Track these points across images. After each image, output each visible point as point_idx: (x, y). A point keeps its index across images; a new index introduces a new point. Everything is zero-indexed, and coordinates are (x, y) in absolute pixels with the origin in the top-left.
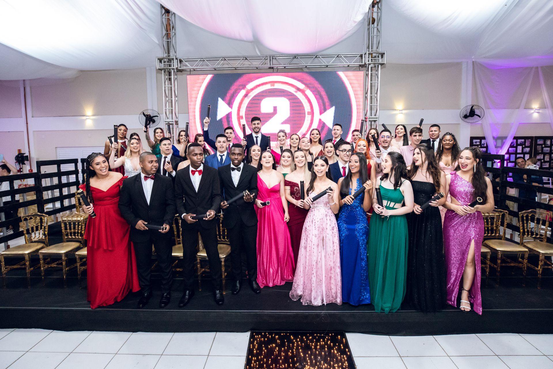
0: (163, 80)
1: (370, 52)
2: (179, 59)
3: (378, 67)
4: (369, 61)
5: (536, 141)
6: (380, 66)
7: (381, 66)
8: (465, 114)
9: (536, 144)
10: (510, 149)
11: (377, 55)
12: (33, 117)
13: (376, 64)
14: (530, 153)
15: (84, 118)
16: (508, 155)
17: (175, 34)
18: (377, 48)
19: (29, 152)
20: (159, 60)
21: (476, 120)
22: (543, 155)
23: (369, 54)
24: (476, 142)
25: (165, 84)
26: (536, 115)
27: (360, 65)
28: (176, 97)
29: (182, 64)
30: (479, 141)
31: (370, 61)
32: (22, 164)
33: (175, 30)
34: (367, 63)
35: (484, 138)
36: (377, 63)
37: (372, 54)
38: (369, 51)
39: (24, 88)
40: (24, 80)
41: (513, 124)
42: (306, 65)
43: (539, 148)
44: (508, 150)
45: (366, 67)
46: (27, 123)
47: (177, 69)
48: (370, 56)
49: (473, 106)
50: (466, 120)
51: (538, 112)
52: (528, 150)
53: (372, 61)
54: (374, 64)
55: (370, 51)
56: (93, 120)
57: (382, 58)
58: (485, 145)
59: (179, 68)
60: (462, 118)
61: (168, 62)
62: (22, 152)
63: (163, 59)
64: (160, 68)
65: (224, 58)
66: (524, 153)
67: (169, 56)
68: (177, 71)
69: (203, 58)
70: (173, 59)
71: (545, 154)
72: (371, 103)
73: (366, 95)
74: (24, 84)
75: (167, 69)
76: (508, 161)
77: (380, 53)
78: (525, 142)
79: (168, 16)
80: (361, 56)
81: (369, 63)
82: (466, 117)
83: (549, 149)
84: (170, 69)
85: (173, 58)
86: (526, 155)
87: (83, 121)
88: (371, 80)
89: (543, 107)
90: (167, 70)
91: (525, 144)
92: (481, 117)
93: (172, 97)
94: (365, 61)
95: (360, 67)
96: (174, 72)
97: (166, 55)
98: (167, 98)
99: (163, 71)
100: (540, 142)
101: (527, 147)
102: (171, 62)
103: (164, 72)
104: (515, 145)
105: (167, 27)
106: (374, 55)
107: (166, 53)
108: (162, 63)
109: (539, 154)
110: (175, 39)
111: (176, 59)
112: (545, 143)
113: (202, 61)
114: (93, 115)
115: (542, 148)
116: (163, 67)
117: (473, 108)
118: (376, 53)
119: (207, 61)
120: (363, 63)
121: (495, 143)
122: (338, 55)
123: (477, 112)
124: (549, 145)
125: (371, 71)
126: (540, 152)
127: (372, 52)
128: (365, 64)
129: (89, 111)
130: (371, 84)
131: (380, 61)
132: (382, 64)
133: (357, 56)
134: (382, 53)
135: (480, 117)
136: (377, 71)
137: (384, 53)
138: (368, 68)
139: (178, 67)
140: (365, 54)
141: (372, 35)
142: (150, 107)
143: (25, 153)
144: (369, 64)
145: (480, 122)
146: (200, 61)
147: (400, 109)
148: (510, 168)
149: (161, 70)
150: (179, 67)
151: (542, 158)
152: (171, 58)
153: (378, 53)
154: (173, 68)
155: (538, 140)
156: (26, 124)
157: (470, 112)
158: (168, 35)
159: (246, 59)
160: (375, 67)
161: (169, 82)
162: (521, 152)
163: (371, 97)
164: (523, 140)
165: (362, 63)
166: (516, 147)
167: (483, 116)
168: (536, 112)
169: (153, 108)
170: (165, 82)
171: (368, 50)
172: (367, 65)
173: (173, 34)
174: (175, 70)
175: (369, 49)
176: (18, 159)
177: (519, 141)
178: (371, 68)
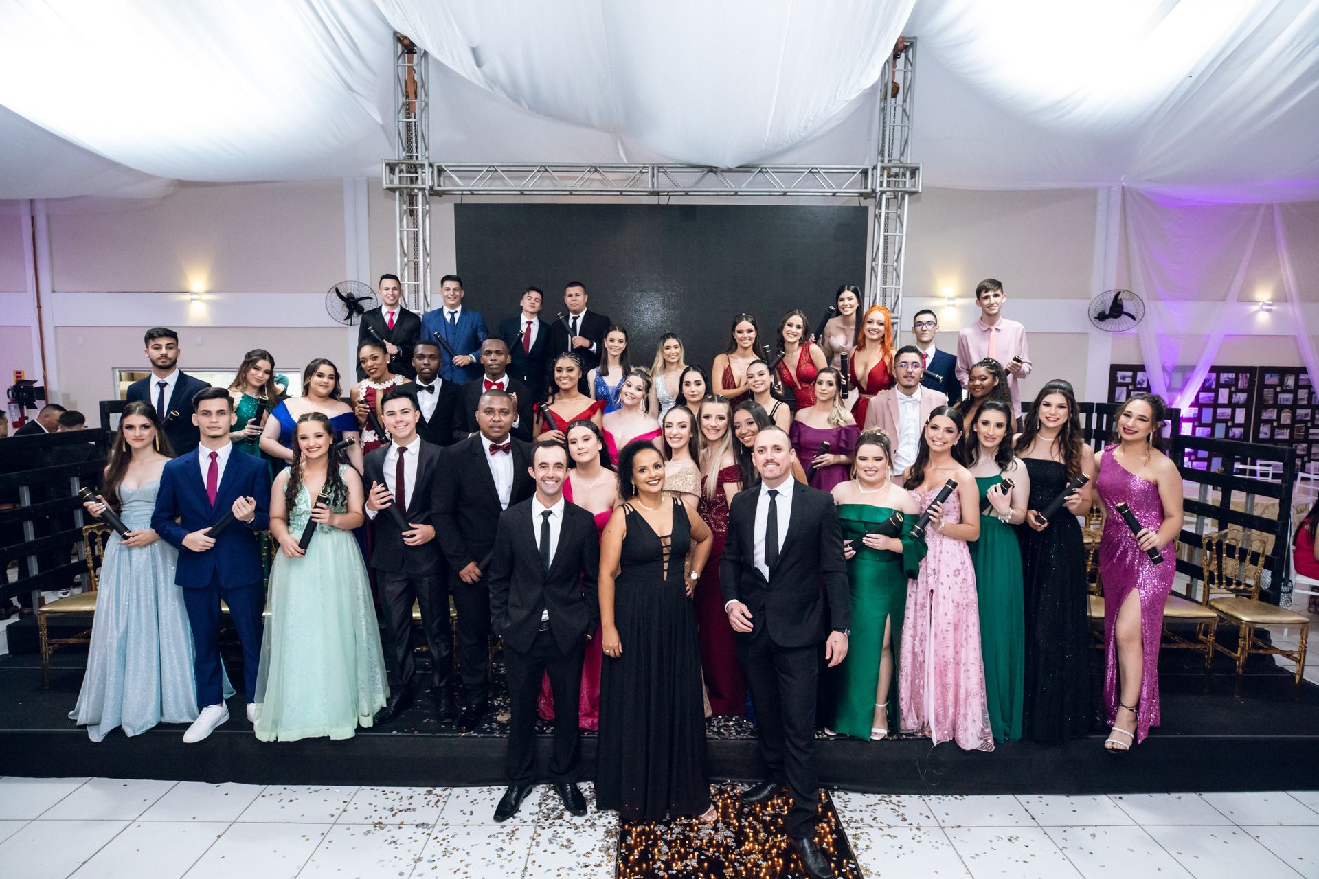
0: (398, 215)
1: (886, 164)
2: (438, 167)
3: (903, 198)
4: (881, 185)
5: (1262, 378)
6: (907, 197)
7: (910, 196)
8: (1099, 311)
9: (1263, 386)
10: (1202, 395)
11: (902, 170)
12: (53, 291)
13: (898, 191)
14: (1247, 405)
15: (187, 297)
16: (1197, 409)
17: (427, 105)
18: (902, 154)
19: (45, 377)
20: (387, 168)
21: (1125, 327)
22: (1276, 410)
23: (883, 169)
24: (1124, 378)
25: (401, 226)
26: (1263, 318)
27: (861, 194)
28: (428, 255)
29: (442, 178)
30: (1130, 373)
31: (885, 184)
32: (28, 408)
33: (426, 95)
34: (878, 189)
35: (1142, 368)
36: (901, 191)
37: (889, 169)
38: (883, 161)
39: (33, 218)
40: (32, 201)
41: (1208, 336)
42: (737, 190)
43: (1268, 393)
44: (1197, 397)
45: (875, 197)
46: (39, 307)
47: (431, 188)
48: (885, 172)
49: (1119, 293)
50: (1102, 324)
51: (1268, 311)
52: (1242, 397)
53: (888, 186)
54: (894, 192)
55: (886, 161)
56: (208, 302)
57: (912, 178)
58: (1145, 385)
59: (437, 188)
60: (1093, 320)
61: (409, 172)
62: (26, 377)
63: (397, 164)
64: (390, 186)
65: (544, 167)
66: (1232, 405)
67: (411, 157)
68: (430, 195)
69: (494, 166)
70: (422, 166)
71: (1281, 408)
72: (885, 282)
73: (874, 264)
74: (32, 210)
75: (407, 188)
76: (1196, 424)
77: (907, 168)
78: (1237, 379)
79: (411, 61)
80: (865, 173)
81: (881, 189)
82: (1102, 317)
83: (1290, 396)
84: (413, 189)
85: (422, 162)
86: (1238, 410)
87: (184, 305)
88: (886, 230)
89: (1281, 298)
90: (405, 191)
91: (1236, 385)
92: (1138, 319)
93: (416, 255)
94: (872, 185)
95: (861, 198)
96: (424, 195)
97: (404, 154)
98: (406, 259)
99: (397, 193)
100: (1271, 379)
101: (1242, 391)
102: (417, 173)
103: (400, 195)
104: (1213, 387)
105: (408, 86)
106: (894, 170)
107: (404, 150)
108: (393, 174)
109: (1268, 407)
110: (427, 118)
111: (431, 165)
112: (1282, 383)
113: (491, 171)
114: (208, 292)
115: (1276, 395)
116: (398, 183)
117: (1120, 297)
118: (900, 167)
119: (502, 171)
120: (869, 190)
121: (1168, 382)
122: (812, 168)
123: (1128, 306)
124: (1292, 388)
125: (887, 207)
126: (1271, 402)
127: (890, 165)
128: (874, 191)
129: (198, 281)
130: (886, 237)
131: (908, 187)
132: (911, 193)
133: (854, 173)
134: (912, 168)
135: (1134, 318)
136: (900, 207)
137: (917, 169)
138: (881, 200)
139: (433, 186)
140: (875, 168)
141: (892, 124)
142: (351, 276)
143: (35, 382)
144: (883, 192)
145: (1133, 331)
146: (487, 171)
147: (951, 296)
148: (1199, 439)
149: (393, 190)
150: (436, 184)
151: (1275, 417)
152: (417, 162)
153: (903, 167)
154: (423, 186)
155: (1267, 376)
156: (37, 309)
157: (1111, 308)
158: (408, 108)
159: (596, 171)
160: (896, 197)
161: (411, 219)
162: (1226, 402)
163: (885, 269)
164: (1232, 375)
165: (866, 188)
166: (1216, 392)
167: (1140, 317)
168: (1263, 310)
169: (358, 278)
170: (401, 221)
171: (880, 158)
172: (878, 195)
173: (423, 104)
174: (427, 192)
175: (883, 155)
176: (18, 394)
177: (1224, 377)
178: (888, 200)
